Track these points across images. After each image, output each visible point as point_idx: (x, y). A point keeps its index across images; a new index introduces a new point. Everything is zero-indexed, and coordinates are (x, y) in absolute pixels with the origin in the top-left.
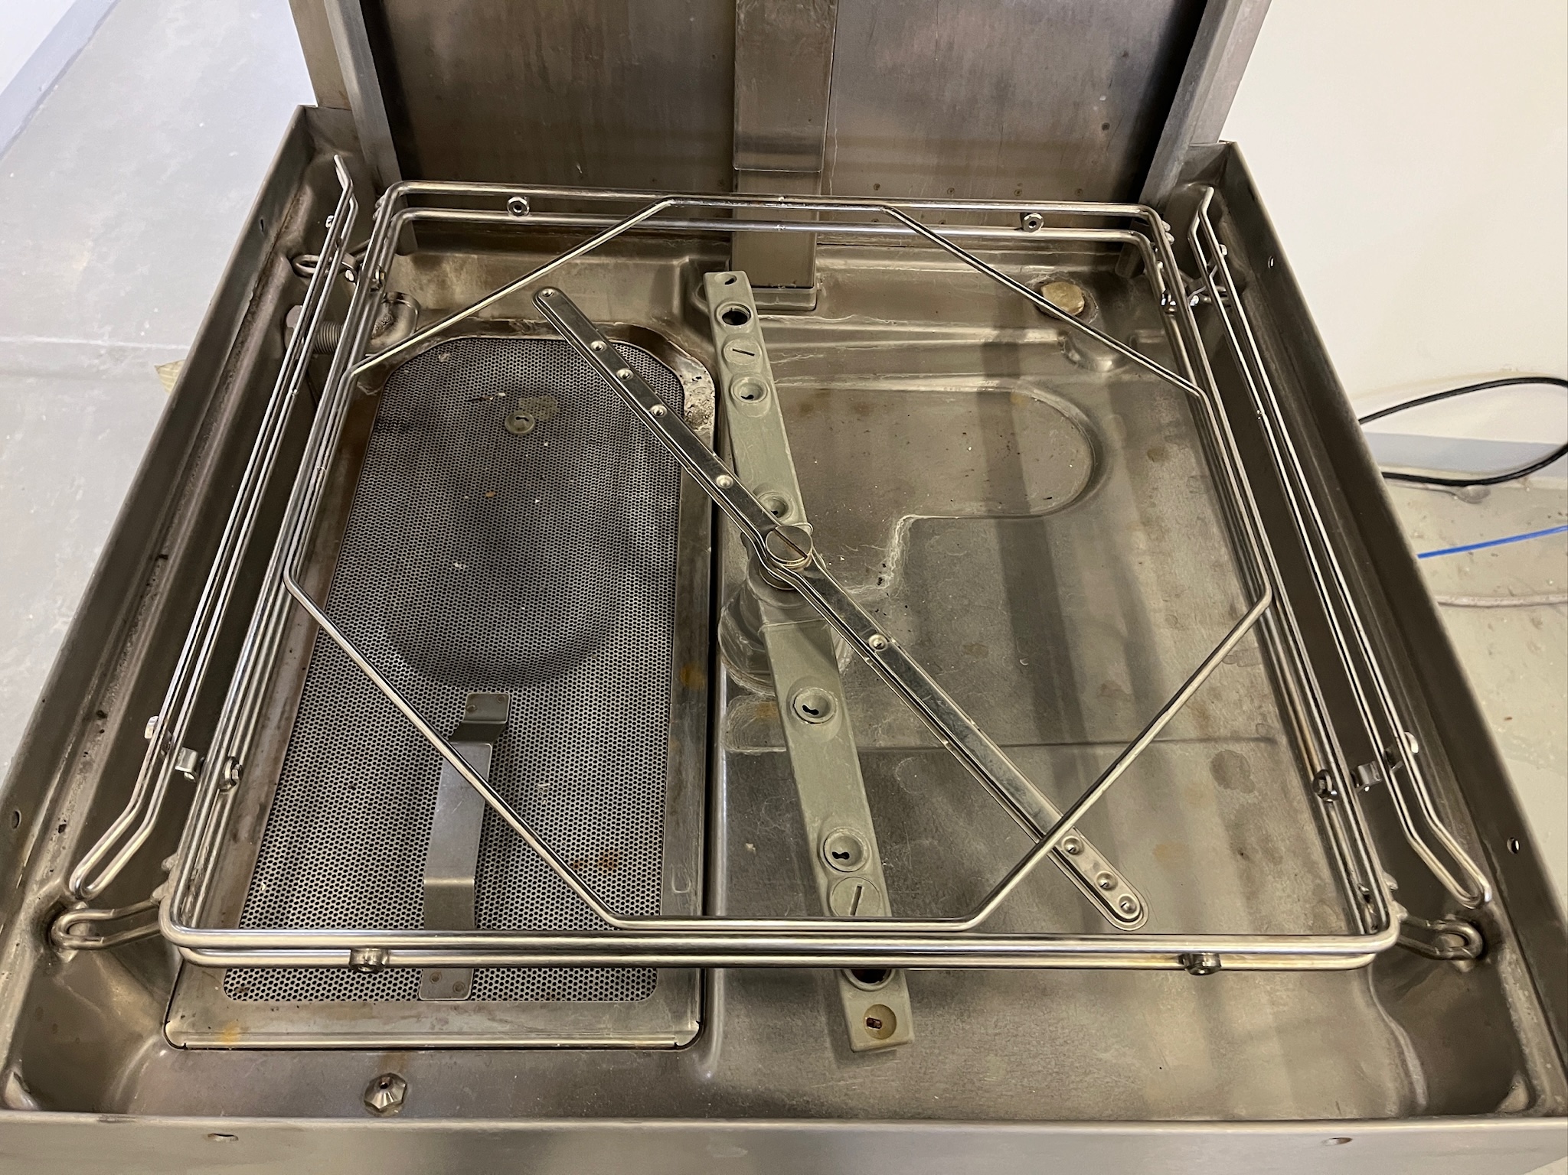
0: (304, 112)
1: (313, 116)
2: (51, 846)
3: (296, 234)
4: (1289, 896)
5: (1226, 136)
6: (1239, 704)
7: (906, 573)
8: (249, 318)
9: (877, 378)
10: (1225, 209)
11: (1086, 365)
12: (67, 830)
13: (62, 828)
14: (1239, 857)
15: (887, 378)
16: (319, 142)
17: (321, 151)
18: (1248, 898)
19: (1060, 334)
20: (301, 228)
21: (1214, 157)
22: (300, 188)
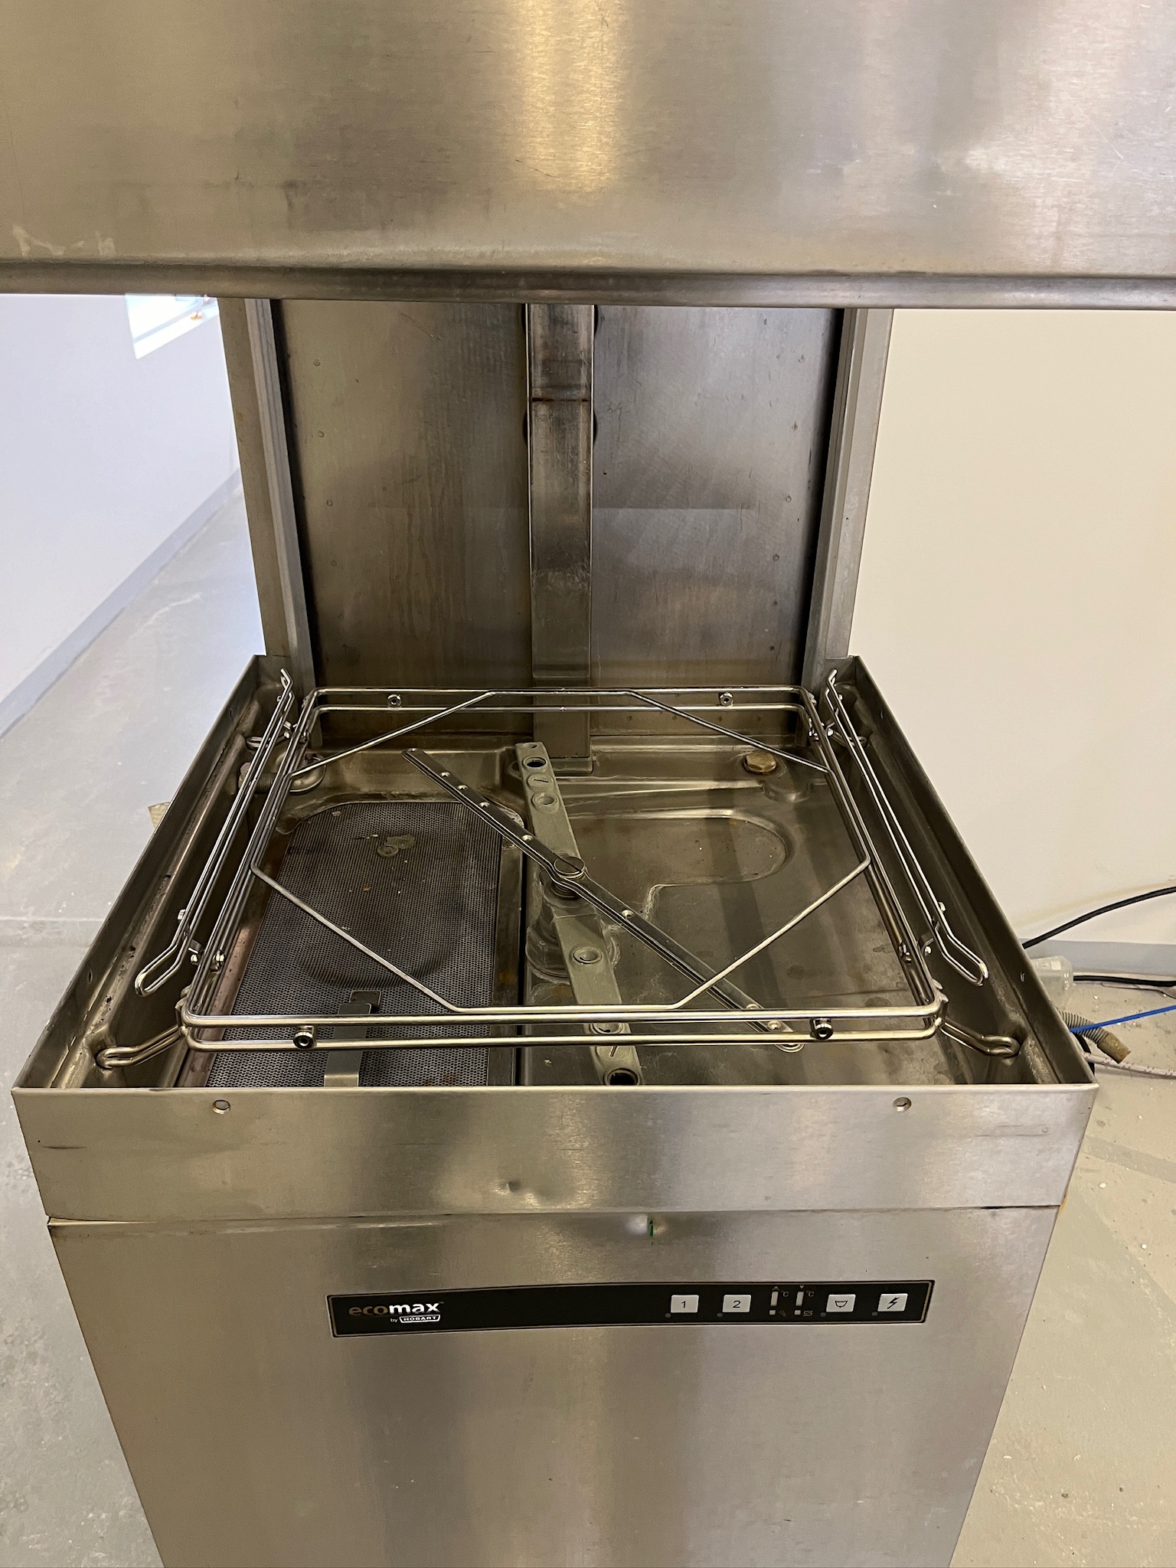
0: (257, 659)
1: (262, 661)
2: (102, 1009)
3: (248, 724)
4: (918, 1071)
5: (852, 652)
6: (885, 973)
7: (656, 913)
8: (219, 763)
9: (636, 812)
10: (858, 696)
11: (779, 798)
12: (112, 1001)
13: (109, 1000)
14: (884, 1053)
15: (643, 812)
16: (264, 679)
17: (264, 684)
18: (890, 1073)
19: (760, 782)
20: (252, 721)
21: (848, 666)
22: (251, 702)
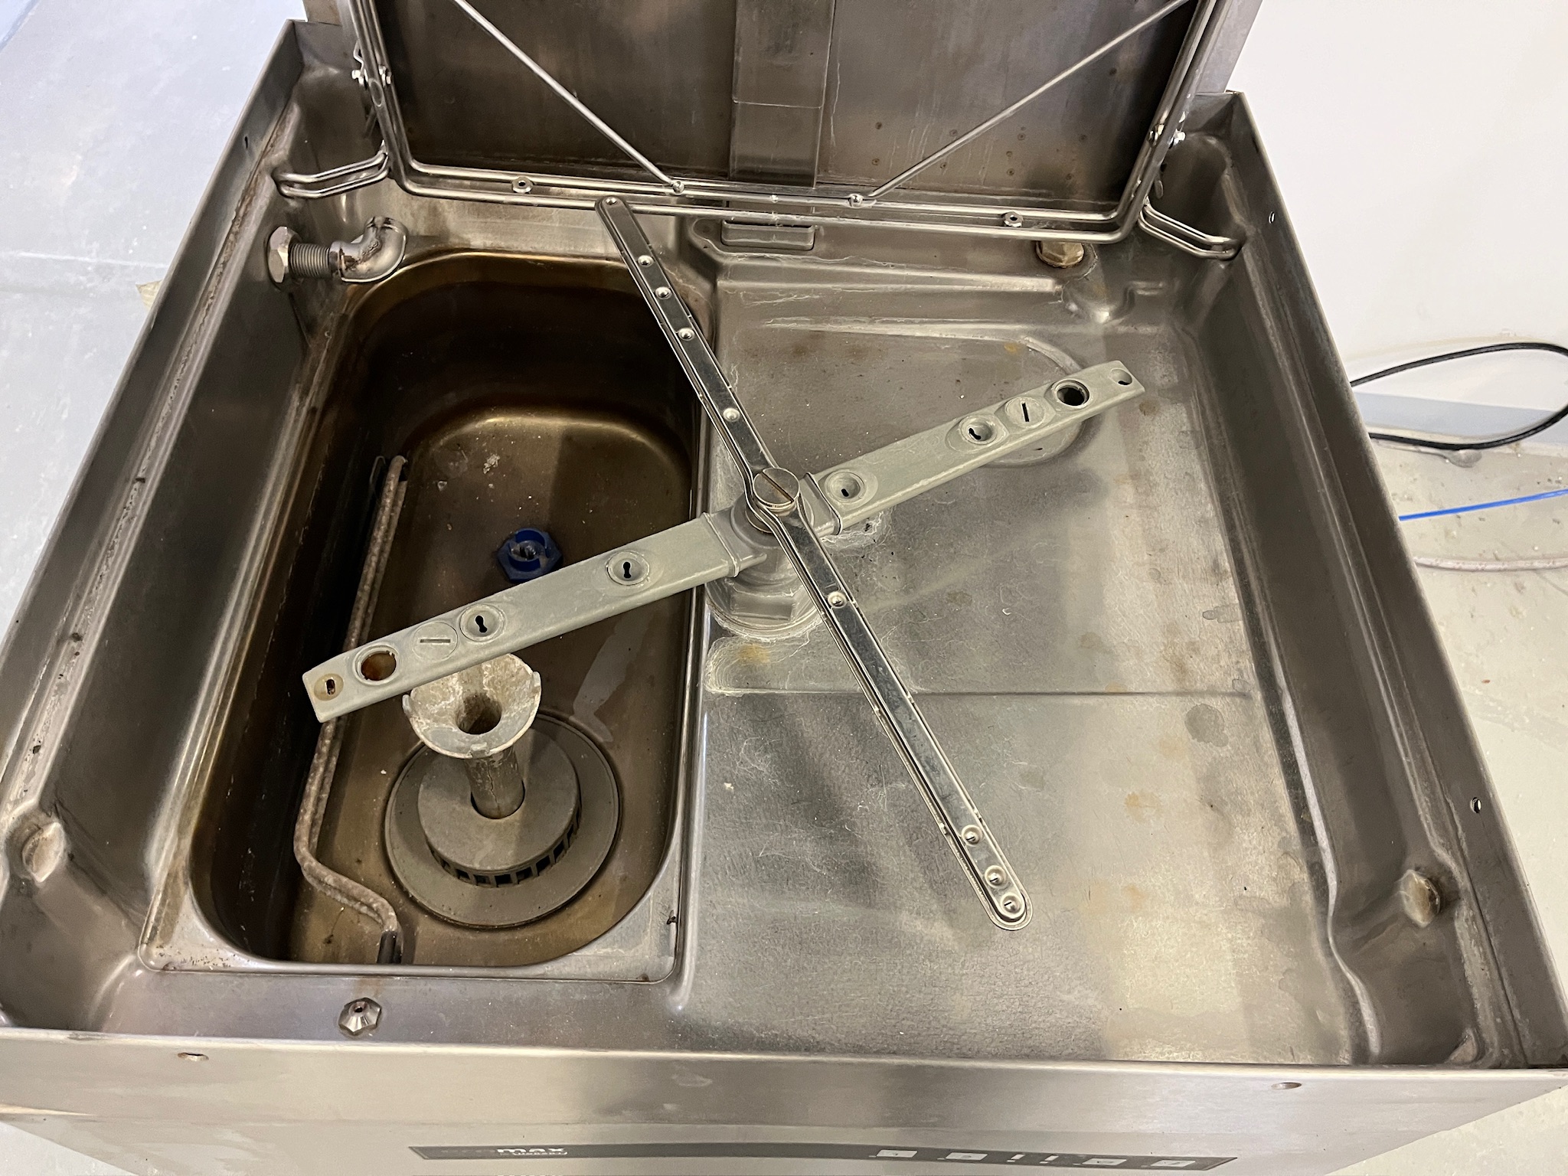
0: (293, 27)
1: (302, 31)
2: (25, 767)
3: (281, 153)
4: (1255, 848)
6: (1217, 658)
7: (894, 520)
8: (232, 237)
9: (872, 322)
10: (1228, 161)
11: (1083, 317)
12: (41, 751)
13: (36, 749)
14: (1208, 808)
15: (883, 322)
16: (308, 58)
17: (310, 68)
18: (1215, 850)
19: (1060, 281)
20: (288, 147)
21: (1221, 107)
22: (286, 106)
